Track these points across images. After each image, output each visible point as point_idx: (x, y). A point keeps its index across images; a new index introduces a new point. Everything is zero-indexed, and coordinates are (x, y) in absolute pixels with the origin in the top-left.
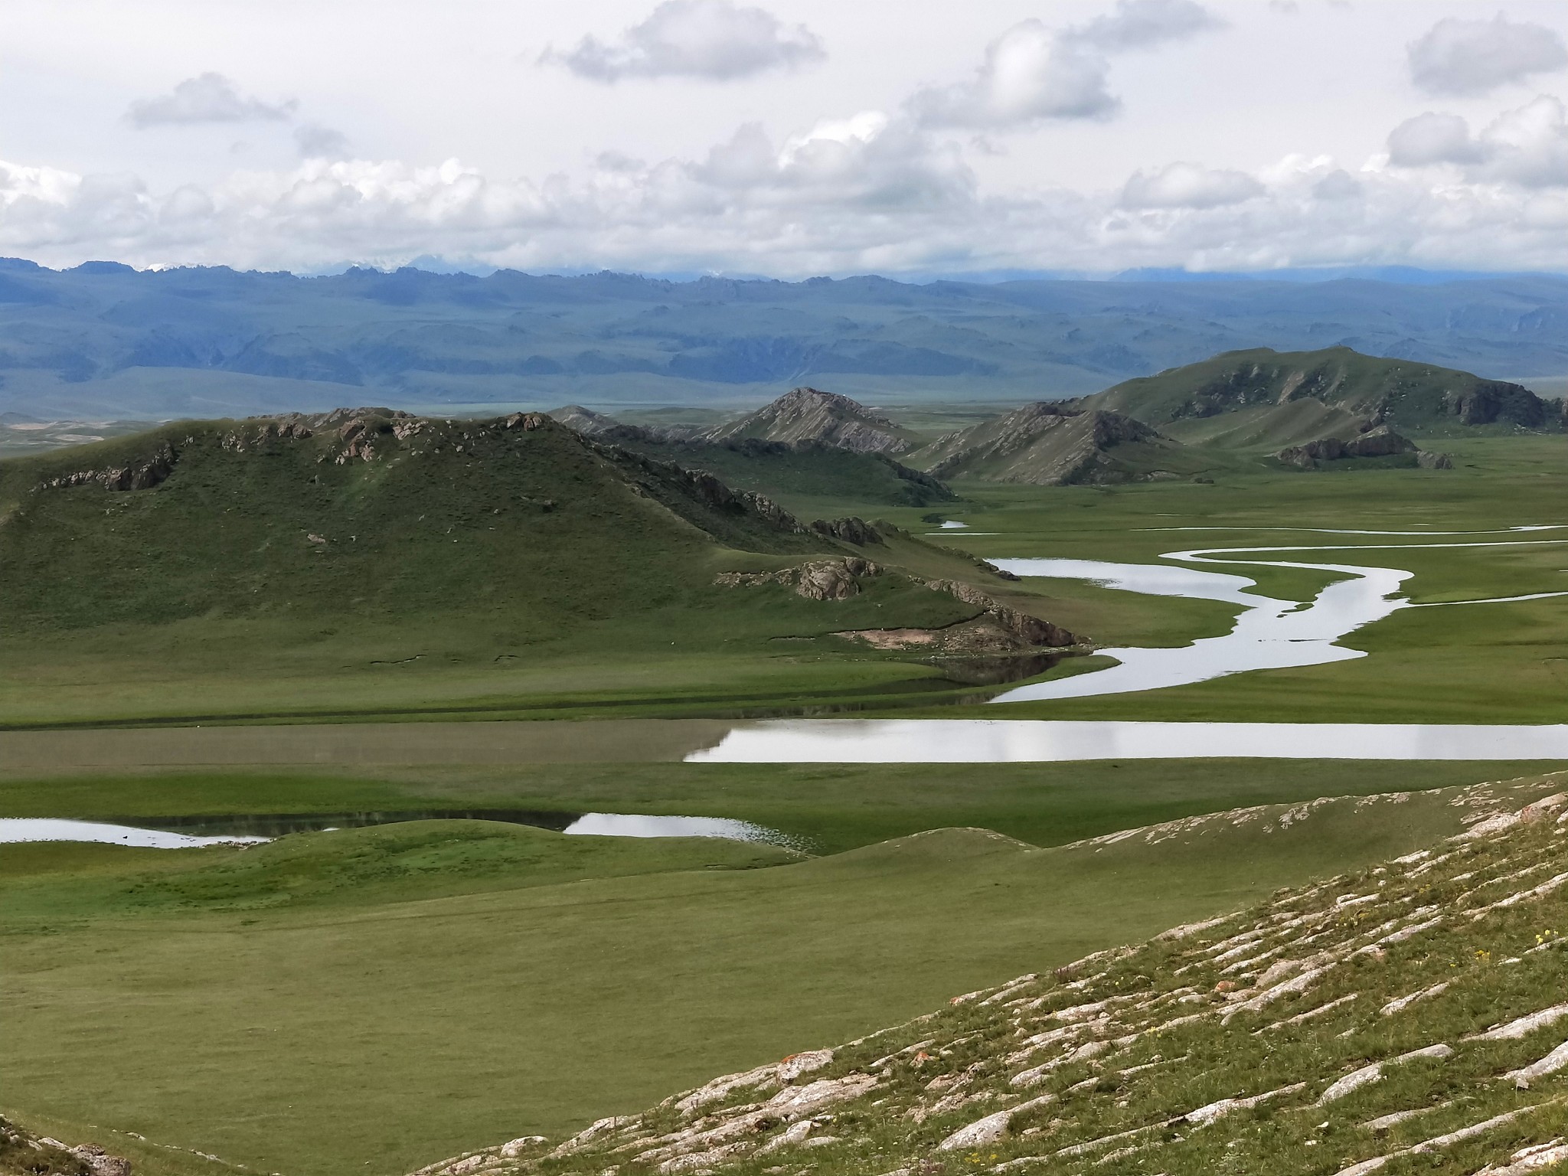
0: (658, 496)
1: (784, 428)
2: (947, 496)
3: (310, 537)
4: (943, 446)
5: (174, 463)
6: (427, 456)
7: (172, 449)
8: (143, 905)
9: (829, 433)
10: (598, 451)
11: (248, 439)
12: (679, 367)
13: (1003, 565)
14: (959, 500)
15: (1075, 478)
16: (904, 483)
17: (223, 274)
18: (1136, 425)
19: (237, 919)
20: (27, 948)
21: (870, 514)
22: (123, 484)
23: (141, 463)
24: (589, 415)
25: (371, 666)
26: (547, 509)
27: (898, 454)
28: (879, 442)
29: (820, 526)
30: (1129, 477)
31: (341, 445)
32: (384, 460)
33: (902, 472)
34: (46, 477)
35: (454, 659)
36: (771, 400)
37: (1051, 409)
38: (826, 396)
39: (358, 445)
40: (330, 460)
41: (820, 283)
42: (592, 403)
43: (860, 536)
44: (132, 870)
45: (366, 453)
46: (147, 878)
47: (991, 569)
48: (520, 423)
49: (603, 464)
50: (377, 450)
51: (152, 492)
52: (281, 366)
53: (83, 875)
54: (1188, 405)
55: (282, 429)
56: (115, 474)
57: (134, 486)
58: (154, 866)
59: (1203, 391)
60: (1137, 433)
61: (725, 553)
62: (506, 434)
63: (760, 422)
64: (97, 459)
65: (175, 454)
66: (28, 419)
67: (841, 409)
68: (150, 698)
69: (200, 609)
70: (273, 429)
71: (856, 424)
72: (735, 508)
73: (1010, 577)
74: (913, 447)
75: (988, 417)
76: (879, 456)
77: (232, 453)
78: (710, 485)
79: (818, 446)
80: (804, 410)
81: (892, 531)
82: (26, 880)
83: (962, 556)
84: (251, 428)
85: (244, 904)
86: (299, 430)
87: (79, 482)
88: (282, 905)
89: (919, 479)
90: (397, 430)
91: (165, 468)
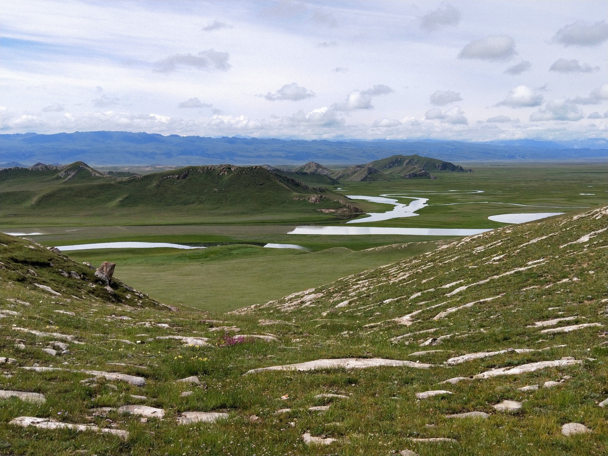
0: (282, 182)
1: (307, 169)
2: (339, 183)
3: (215, 189)
4: (338, 173)
6: (238, 174)
7: (188, 171)
8: (182, 260)
9: (316, 170)
10: (271, 173)
11: (203, 170)
12: (287, 157)
13: (349, 197)
14: (341, 184)
15: (363, 180)
16: (331, 181)
17: (198, 137)
18: (375, 170)
19: (200, 263)
20: (159, 268)
21: (323, 186)
22: (178, 178)
23: (182, 174)
24: (269, 166)
25: (226, 214)
26: (261, 185)
27: (329, 175)
28: (325, 172)
29: (314, 189)
30: (374, 180)
31: (221, 171)
32: (229, 175)
33: (330, 178)
34: (163, 177)
35: (243, 213)
36: (305, 164)
37: (359, 166)
38: (315, 163)
39: (224, 171)
40: (219, 174)
41: (314, 141)
42: (269, 164)
43: (322, 191)
44: (180, 253)
45: (226, 173)
46: (183, 254)
47: (347, 197)
48: (256, 168)
49: (272, 176)
50: (228, 172)
51: (184, 180)
52: (209, 156)
53: (170, 254)
54: (386, 166)
56: (177, 176)
57: (180, 179)
58: (184, 252)
59: (389, 163)
60: (376, 171)
61: (295, 194)
62: (253, 170)
63: (302, 168)
64: (173, 173)
65: (188, 173)
66: (159, 165)
67: (318, 166)
68: (183, 220)
69: (193, 203)
70: (208, 168)
71: (321, 169)
72: (297, 185)
73: (350, 199)
74: (332, 174)
75: (347, 168)
76: (325, 175)
77: (200, 172)
78: (293, 181)
79: (314, 173)
80: (311, 166)
81: (328, 190)
82: (159, 255)
83: (341, 195)
84: (203, 168)
85: (201, 260)
86: (213, 168)
87: (170, 178)
88: (209, 260)
89: (334, 180)
90: (232, 169)
91: (186, 175)
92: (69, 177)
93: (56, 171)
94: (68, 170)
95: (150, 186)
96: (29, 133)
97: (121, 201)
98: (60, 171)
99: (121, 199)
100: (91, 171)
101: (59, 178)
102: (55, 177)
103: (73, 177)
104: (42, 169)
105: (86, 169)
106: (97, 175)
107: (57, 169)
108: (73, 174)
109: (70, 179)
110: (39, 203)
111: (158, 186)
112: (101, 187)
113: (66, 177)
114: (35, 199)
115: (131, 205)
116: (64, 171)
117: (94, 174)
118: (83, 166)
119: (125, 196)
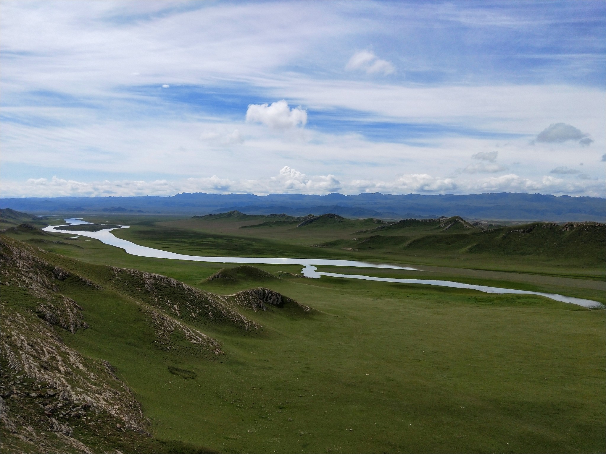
3: (554, 243)
5: (533, 229)
6: (579, 231)
11: (547, 226)
22: (523, 232)
23: (527, 229)
25: (558, 266)
26: (601, 241)
31: (563, 228)
32: (571, 231)
34: (510, 230)
35: (575, 267)
39: (566, 228)
40: (561, 230)
45: (568, 229)
50: (570, 229)
51: (528, 234)
55: (553, 224)
56: (522, 230)
57: (525, 233)
62: (596, 227)
64: (519, 228)
65: (533, 228)
68: (513, 268)
69: (531, 254)
70: (552, 224)
77: (544, 228)
84: (548, 224)
86: (556, 225)
87: (516, 231)
90: (574, 226)
91: (531, 230)
92: (446, 227)
93: (439, 222)
94: (447, 222)
95: (497, 238)
97: (470, 249)
98: (441, 222)
99: (470, 247)
100: (464, 223)
101: (439, 228)
102: (437, 227)
103: (449, 227)
105: (460, 222)
106: (468, 226)
108: (449, 225)
109: (447, 229)
110: (410, 246)
111: (504, 238)
113: (444, 227)
114: (408, 242)
115: (477, 252)
116: (444, 222)
117: (466, 226)
118: (459, 219)
119: (475, 244)
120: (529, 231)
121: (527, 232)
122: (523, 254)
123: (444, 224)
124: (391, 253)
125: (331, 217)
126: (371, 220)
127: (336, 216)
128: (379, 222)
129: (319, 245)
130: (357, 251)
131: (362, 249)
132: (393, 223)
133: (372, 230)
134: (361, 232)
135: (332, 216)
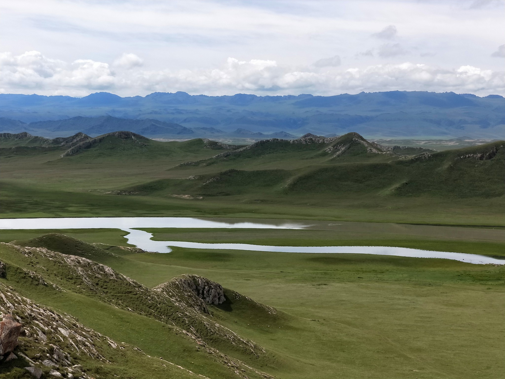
5: (496, 153)
7: (496, 149)
8: (461, 280)
19: (487, 287)
22: (481, 158)
23: (487, 152)
34: (459, 155)
44: (461, 269)
46: (465, 272)
51: (489, 161)
53: (448, 269)
56: (479, 155)
57: (484, 159)
58: (469, 268)
64: (475, 151)
69: (500, 195)
82: (432, 269)
85: (490, 283)
87: (469, 157)
91: (494, 154)
92: (338, 153)
93: (323, 145)
94: (338, 144)
95: (439, 169)
96: (303, 95)
97: (398, 189)
98: (328, 145)
99: (397, 185)
100: (366, 145)
101: (325, 154)
102: (320, 152)
103: (343, 153)
104: (306, 141)
105: (360, 143)
106: (374, 151)
107: (324, 142)
108: (343, 149)
109: (338, 156)
110: (293, 187)
111: (451, 169)
112: (374, 168)
113: (334, 152)
114: (290, 181)
115: (410, 194)
116: (332, 144)
117: (370, 150)
118: (357, 138)
119: (404, 181)
120: (490, 157)
121: (486, 159)
122: (487, 195)
123: (334, 147)
124: (263, 201)
125: (126, 138)
126: (199, 142)
127: (134, 135)
128: (214, 145)
129: (125, 192)
130: (201, 200)
131: (209, 195)
132: (242, 146)
133: (209, 160)
134: (188, 164)
135: (127, 136)
